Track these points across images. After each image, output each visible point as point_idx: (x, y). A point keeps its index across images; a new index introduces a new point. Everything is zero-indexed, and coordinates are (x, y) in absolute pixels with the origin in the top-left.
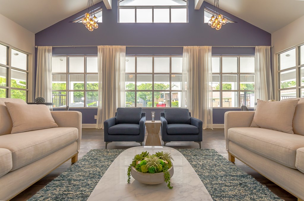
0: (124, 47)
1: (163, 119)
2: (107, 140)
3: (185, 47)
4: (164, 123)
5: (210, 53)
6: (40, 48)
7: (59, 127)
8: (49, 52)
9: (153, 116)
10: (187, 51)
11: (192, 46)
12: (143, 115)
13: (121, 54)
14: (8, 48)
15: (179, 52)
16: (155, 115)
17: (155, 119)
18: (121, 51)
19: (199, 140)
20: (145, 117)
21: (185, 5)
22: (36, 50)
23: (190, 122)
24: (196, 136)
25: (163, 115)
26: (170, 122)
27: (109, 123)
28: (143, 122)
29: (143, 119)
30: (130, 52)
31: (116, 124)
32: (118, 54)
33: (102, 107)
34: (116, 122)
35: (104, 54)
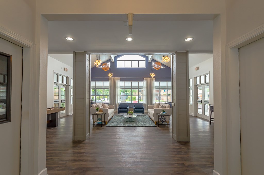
0: (119, 78)
1: (134, 107)
2: (119, 113)
3: (144, 78)
4: (134, 108)
5: (155, 81)
7: (111, 108)
10: (145, 80)
12: (128, 106)
15: (142, 80)
16: (132, 106)
18: (118, 79)
19: (143, 113)
23: (142, 108)
24: (143, 112)
25: (134, 106)
26: (136, 108)
29: (128, 107)
30: (121, 80)
32: (117, 81)
33: (110, 102)
34: (120, 108)
35: (111, 81)
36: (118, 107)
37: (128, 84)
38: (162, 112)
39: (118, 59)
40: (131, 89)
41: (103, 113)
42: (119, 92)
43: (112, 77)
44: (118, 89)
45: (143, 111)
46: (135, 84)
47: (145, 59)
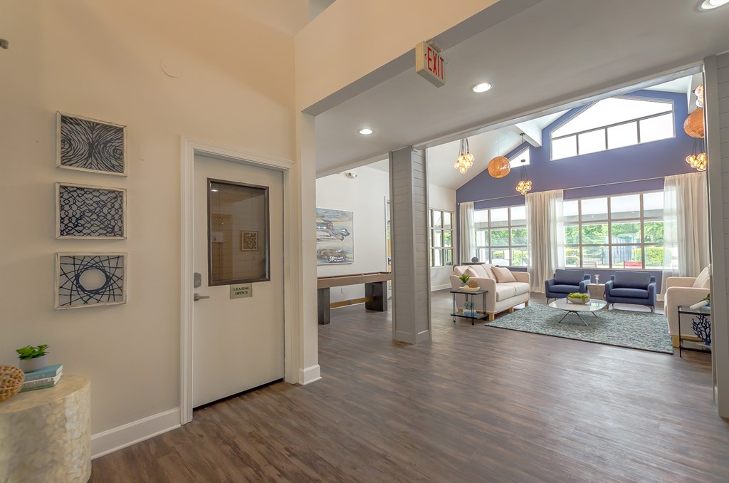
0: (561, 191)
2: (549, 297)
3: (668, 178)
4: (609, 286)
6: (462, 204)
7: (517, 281)
8: (471, 207)
9: (597, 279)
10: (673, 183)
11: (683, 175)
12: (586, 278)
13: (556, 200)
14: (442, 212)
15: (658, 185)
16: (599, 277)
17: (599, 282)
18: (557, 196)
20: (590, 280)
21: (671, 109)
22: (458, 207)
25: (613, 278)
26: (615, 286)
27: (550, 283)
28: (583, 284)
30: (567, 196)
31: (555, 284)
32: (552, 202)
33: (533, 266)
34: (556, 283)
35: (533, 202)
36: (548, 277)
37: (595, 206)
38: (705, 302)
39: (554, 134)
40: (609, 221)
41: (479, 290)
42: (559, 234)
43: (528, 192)
44: (558, 224)
45: (647, 298)
46: (625, 203)
47: (668, 107)
